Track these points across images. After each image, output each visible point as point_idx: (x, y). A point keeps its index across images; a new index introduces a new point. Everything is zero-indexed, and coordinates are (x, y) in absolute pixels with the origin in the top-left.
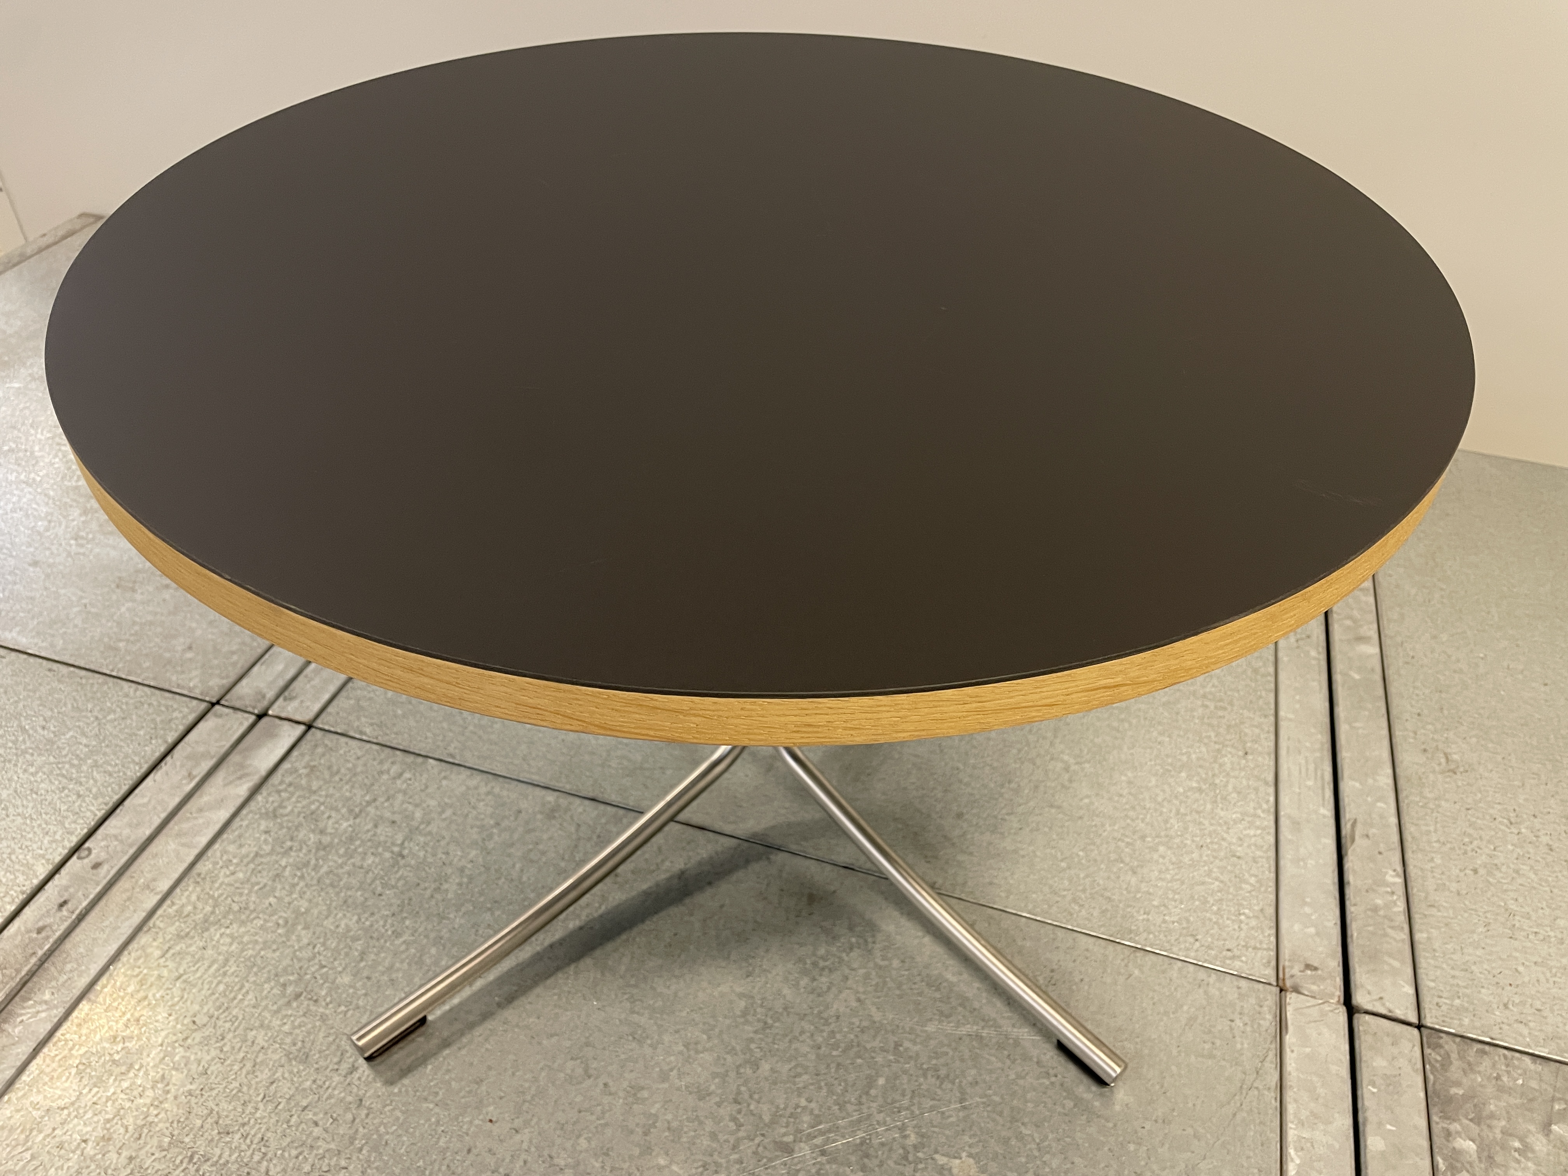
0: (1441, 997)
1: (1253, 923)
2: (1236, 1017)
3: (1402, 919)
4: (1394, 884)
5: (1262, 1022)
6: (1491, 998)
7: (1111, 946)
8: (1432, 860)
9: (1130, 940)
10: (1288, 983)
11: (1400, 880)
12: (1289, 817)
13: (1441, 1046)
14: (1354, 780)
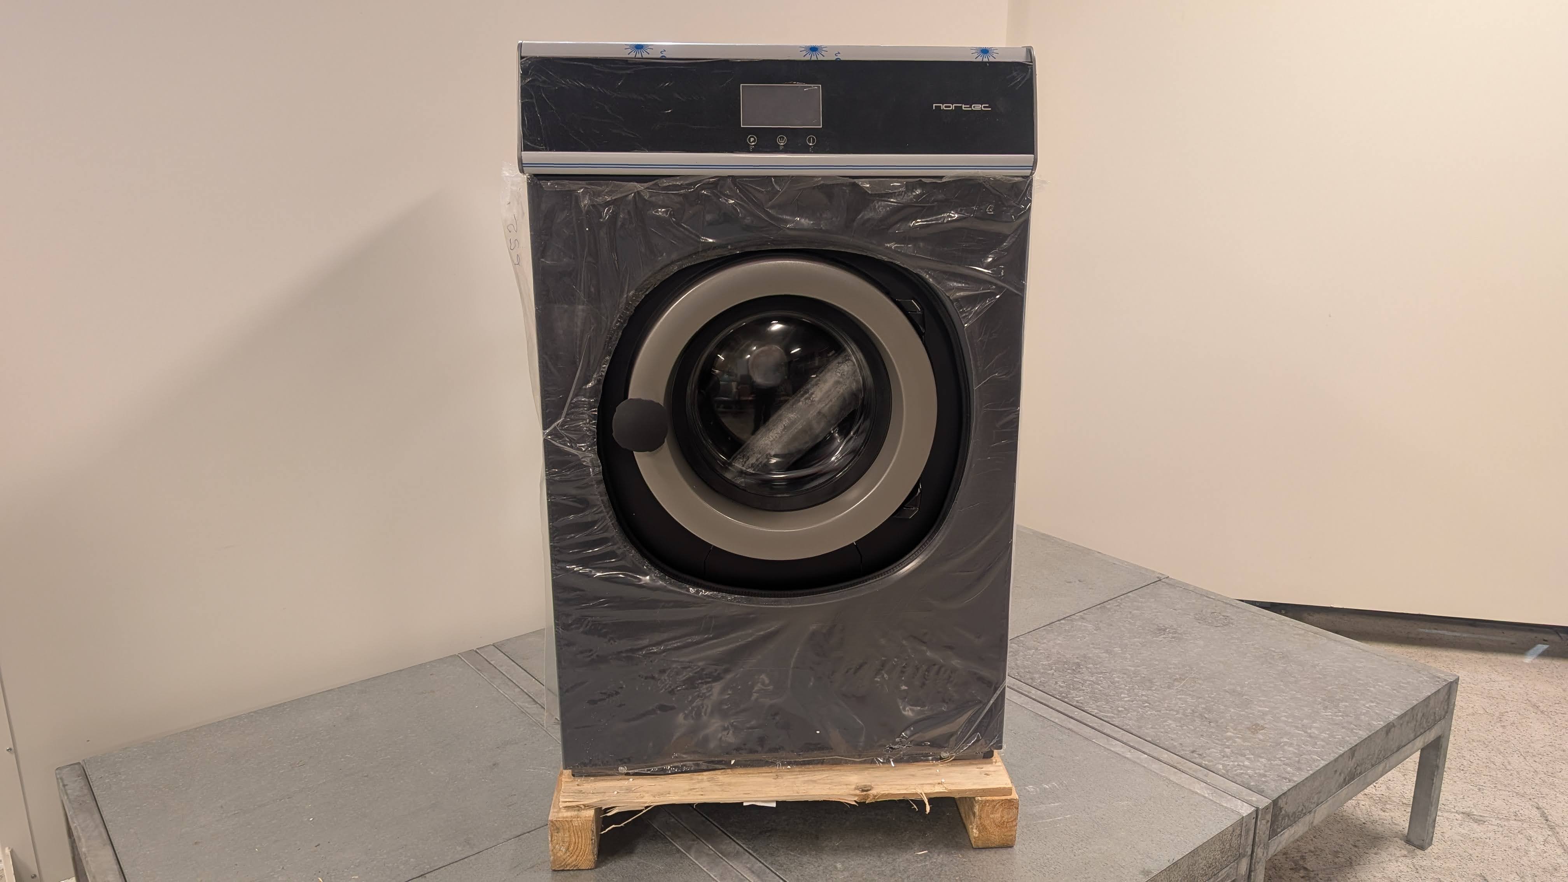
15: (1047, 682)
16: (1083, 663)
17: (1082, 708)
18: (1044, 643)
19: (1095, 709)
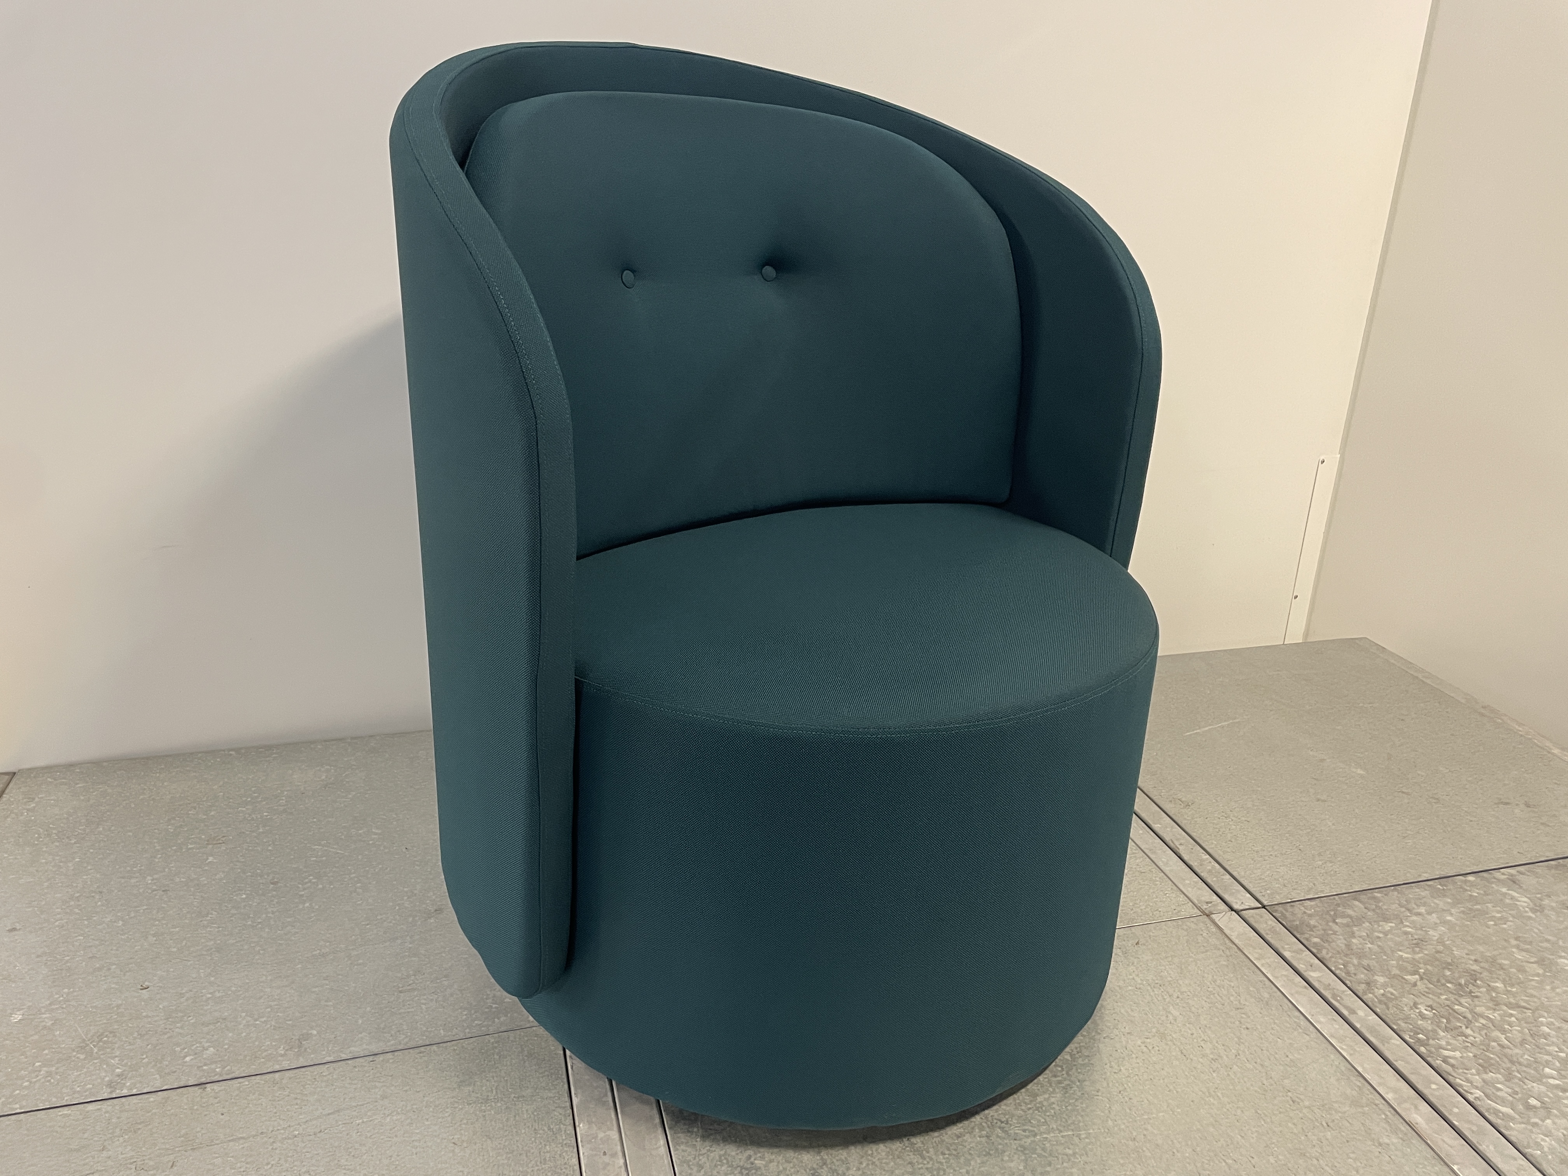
0: (1261, 892)
1: (1174, 896)
2: (1201, 932)
3: (1222, 870)
4: (1207, 858)
5: (1212, 930)
6: (1277, 886)
7: (1133, 929)
8: (1212, 843)
9: (1136, 923)
10: (1207, 912)
11: (1208, 856)
12: (1147, 849)
13: (1276, 911)
14: (1156, 824)
15: (1396, 998)
16: (1485, 974)
17: (1450, 1078)
18: (1419, 914)
19: (1477, 1088)
